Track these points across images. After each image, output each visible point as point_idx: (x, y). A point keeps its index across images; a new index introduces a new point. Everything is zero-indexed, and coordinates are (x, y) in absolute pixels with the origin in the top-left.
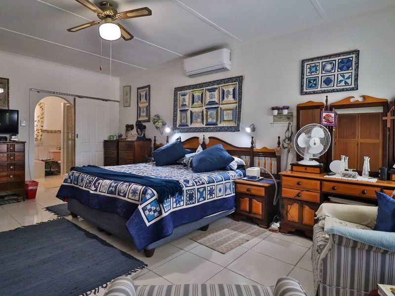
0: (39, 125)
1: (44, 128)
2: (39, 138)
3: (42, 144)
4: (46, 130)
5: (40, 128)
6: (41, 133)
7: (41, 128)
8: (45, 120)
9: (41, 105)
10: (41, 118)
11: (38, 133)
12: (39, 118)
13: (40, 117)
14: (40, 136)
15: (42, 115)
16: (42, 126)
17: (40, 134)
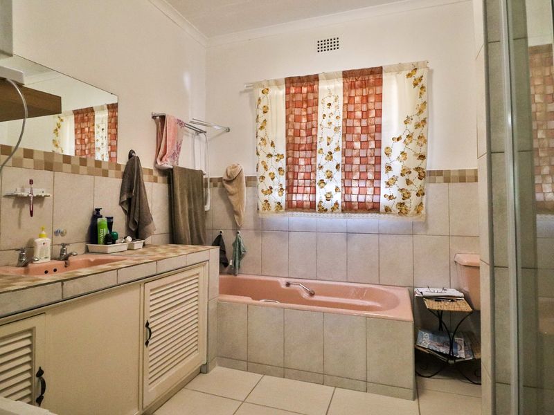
0: (410, 154)
1: (431, 164)
2: (413, 202)
3: (425, 225)
4: (440, 173)
5: (413, 162)
6: (418, 183)
7: (418, 163)
8: (435, 131)
9: (417, 75)
10: (417, 126)
11: (408, 182)
12: (411, 127)
13: (416, 120)
14: (413, 194)
15: (420, 112)
16: (422, 157)
17: (414, 189)
